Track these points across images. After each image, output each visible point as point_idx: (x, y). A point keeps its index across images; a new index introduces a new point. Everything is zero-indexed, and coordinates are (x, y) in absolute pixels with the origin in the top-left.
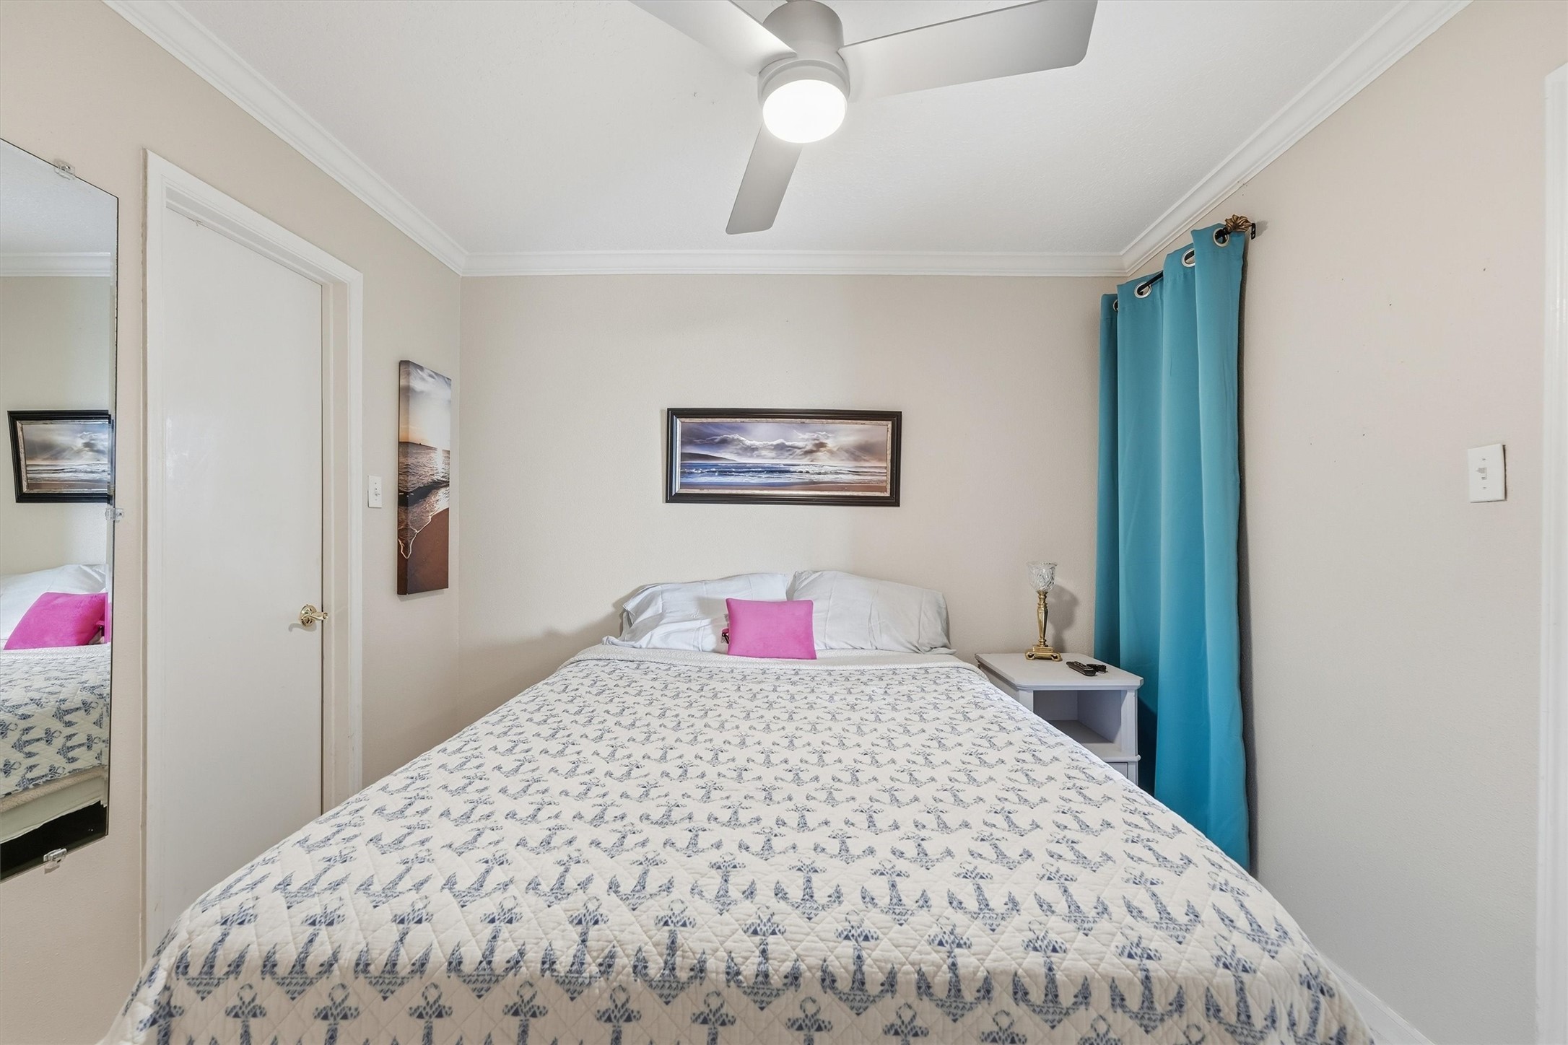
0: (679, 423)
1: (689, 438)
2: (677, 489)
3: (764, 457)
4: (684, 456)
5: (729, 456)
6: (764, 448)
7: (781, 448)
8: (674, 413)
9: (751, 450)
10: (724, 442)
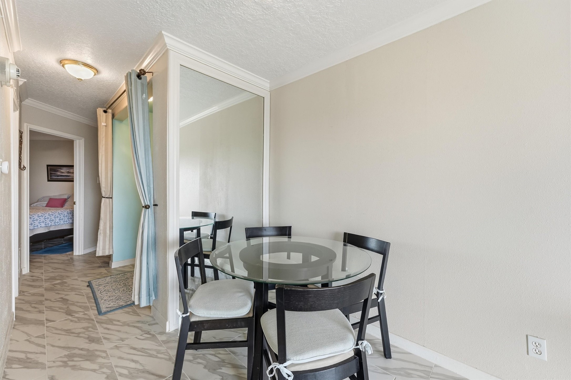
0: (49, 167)
1: (51, 170)
2: (49, 179)
3: (65, 174)
4: (50, 173)
5: (59, 173)
6: (65, 172)
7: (68, 172)
8: (48, 166)
9: (63, 172)
10: (58, 171)
